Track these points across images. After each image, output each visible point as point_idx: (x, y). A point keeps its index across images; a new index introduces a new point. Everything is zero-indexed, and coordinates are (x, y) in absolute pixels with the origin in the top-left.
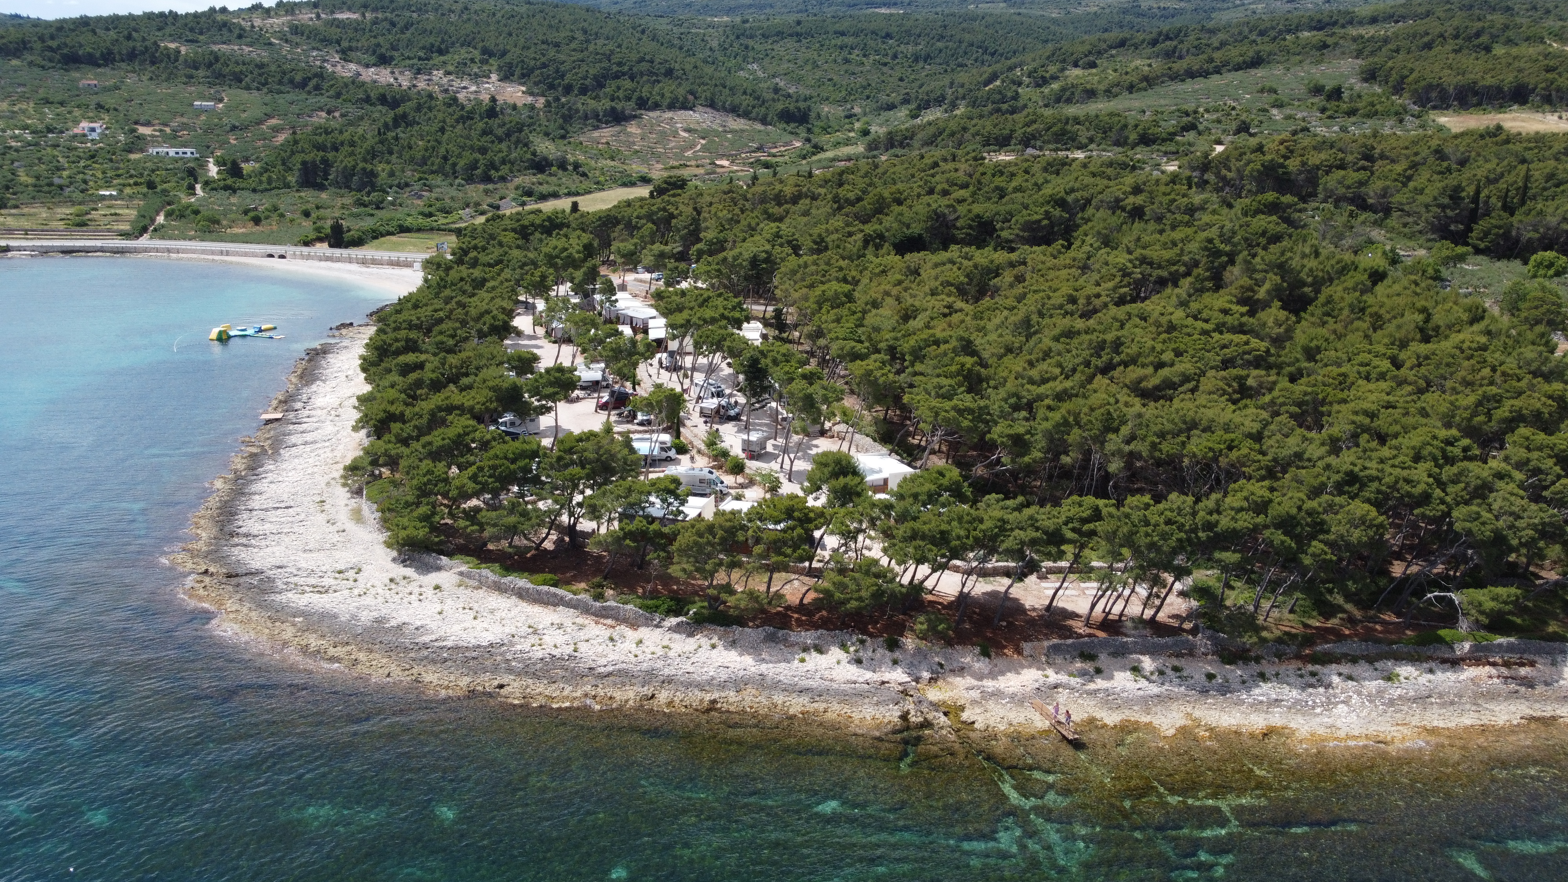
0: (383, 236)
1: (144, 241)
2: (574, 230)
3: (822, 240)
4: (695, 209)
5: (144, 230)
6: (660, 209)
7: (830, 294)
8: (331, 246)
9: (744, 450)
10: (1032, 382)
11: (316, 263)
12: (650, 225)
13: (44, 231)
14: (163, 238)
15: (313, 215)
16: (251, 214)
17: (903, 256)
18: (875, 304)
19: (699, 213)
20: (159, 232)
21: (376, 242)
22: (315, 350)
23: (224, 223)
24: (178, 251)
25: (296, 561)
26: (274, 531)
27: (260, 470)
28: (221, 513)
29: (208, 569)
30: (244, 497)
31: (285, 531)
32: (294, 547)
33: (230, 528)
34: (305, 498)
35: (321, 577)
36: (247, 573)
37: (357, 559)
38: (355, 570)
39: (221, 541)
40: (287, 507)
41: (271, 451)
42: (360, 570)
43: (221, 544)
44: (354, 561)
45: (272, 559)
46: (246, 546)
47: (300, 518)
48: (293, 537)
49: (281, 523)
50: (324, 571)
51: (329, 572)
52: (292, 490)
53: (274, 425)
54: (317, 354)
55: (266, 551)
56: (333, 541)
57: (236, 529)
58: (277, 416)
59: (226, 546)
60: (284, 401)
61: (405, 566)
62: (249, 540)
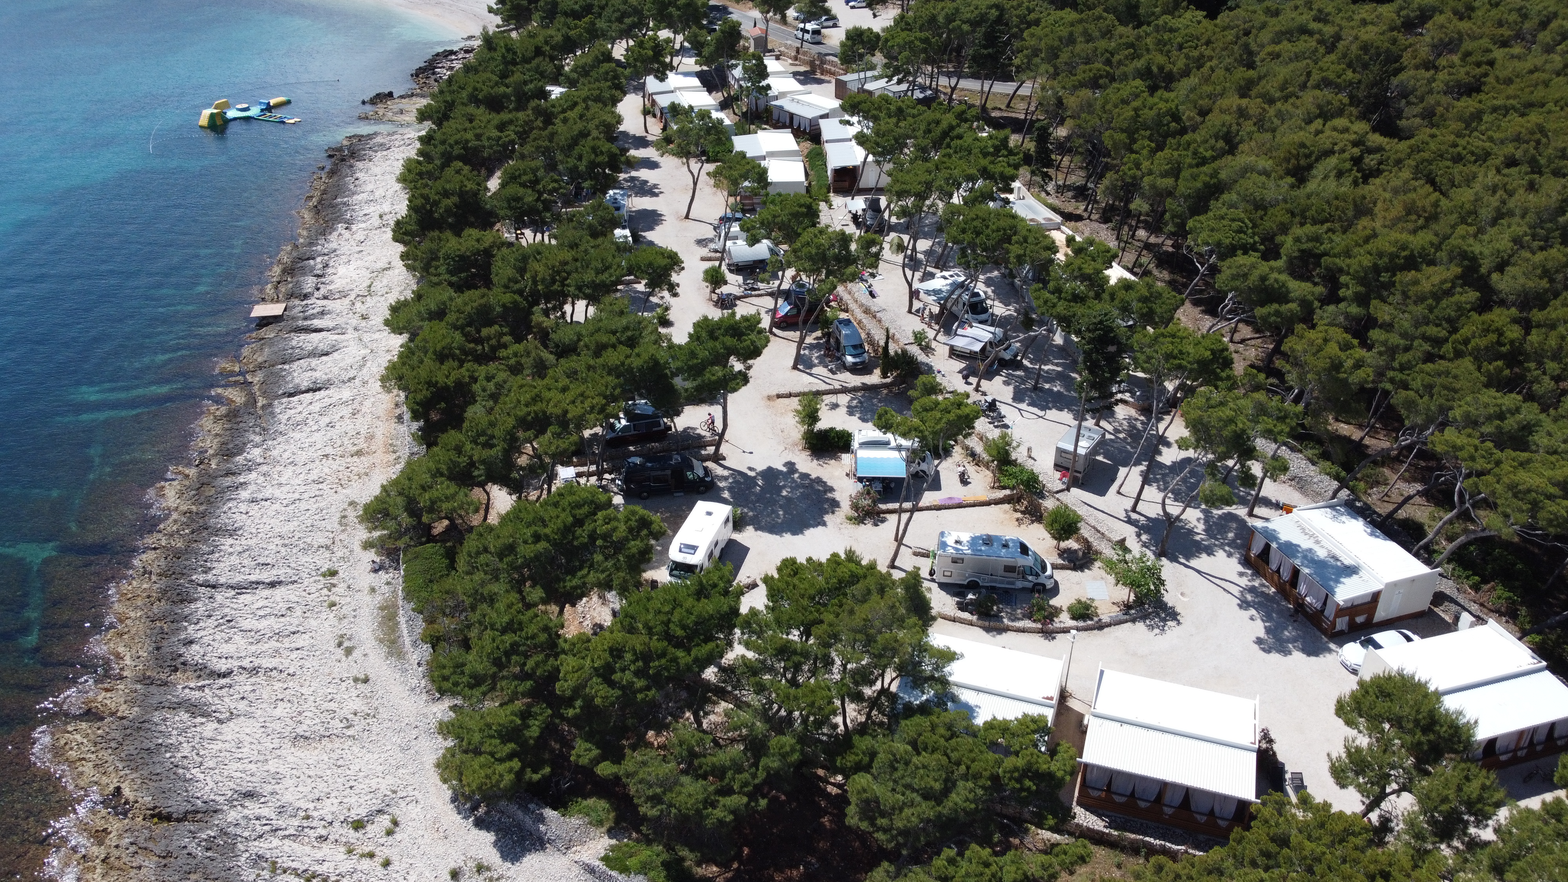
7: (1148, 115)
9: (1057, 466)
17: (1212, 16)
18: (1232, 141)
22: (340, 149)
25: (278, 777)
26: (246, 663)
27: (240, 459)
28: (164, 592)
29: (118, 789)
30: (205, 541)
31: (267, 663)
32: (277, 726)
33: (172, 645)
34: (304, 559)
35: (323, 839)
36: (187, 812)
37: (390, 780)
38: (384, 821)
39: (153, 689)
40: (273, 585)
41: (261, 402)
42: (395, 823)
43: (154, 701)
44: (384, 785)
45: (235, 766)
46: (196, 709)
47: (293, 621)
48: (278, 686)
49: (258, 637)
50: (329, 818)
51: (336, 824)
52: (285, 529)
53: (269, 333)
54: (343, 160)
55: (230, 730)
56: (346, 712)
57: (183, 650)
58: (276, 309)
59: (160, 707)
60: (290, 271)
61: (479, 824)
62: (201, 688)
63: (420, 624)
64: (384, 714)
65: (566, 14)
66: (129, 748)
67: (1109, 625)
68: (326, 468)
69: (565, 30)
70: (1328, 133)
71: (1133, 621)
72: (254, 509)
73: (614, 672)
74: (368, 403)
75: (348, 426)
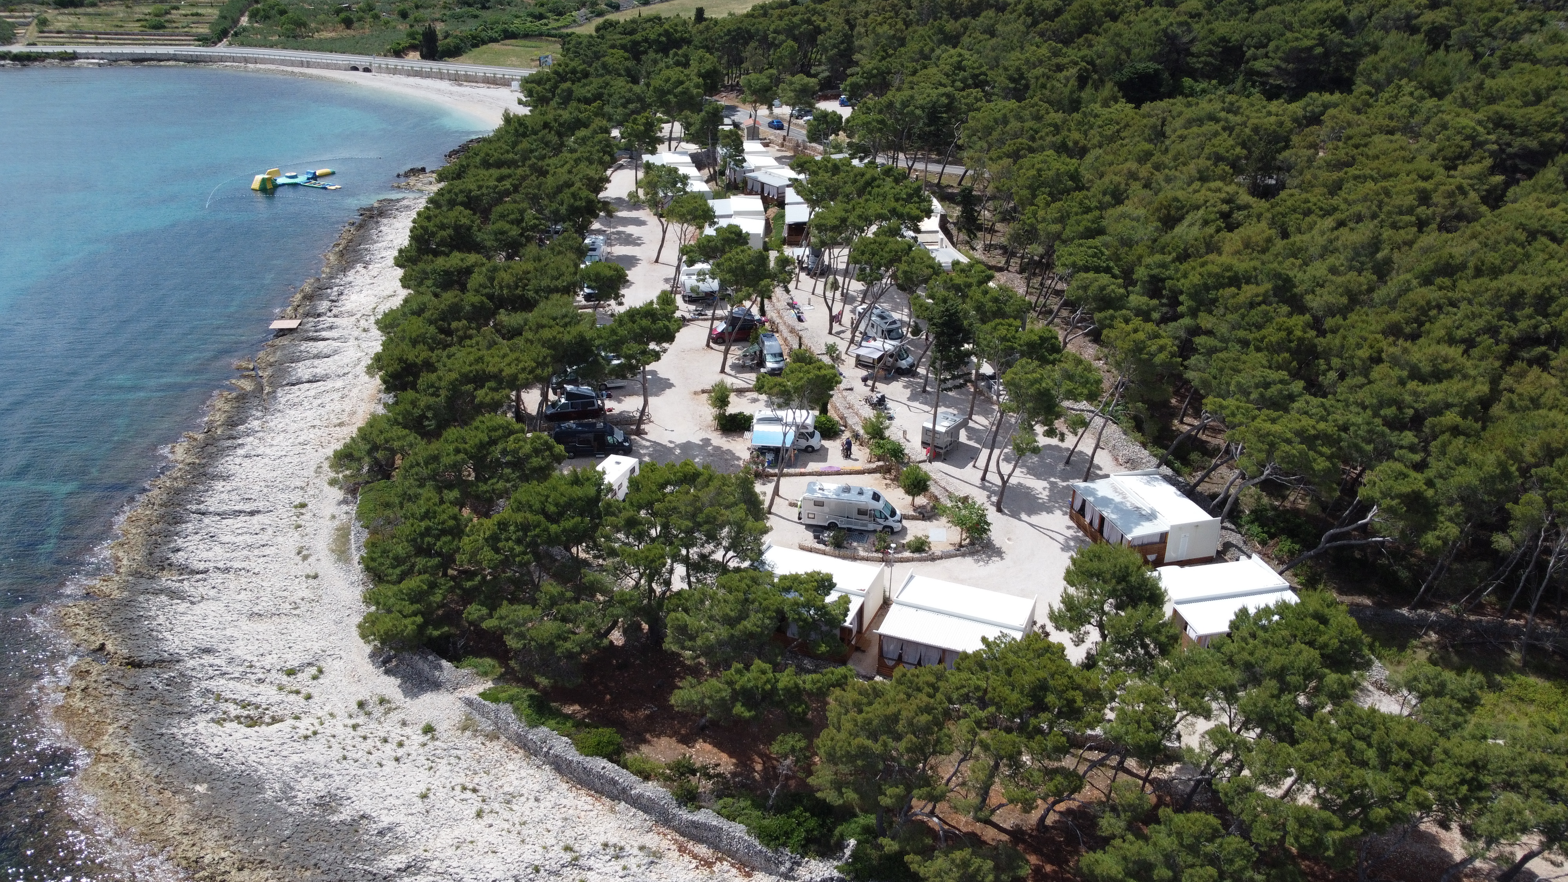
0: (484, 43)
1: (221, 49)
2: (697, 48)
3: (1022, 76)
4: (847, 21)
5: (224, 34)
6: (803, 21)
7: (1046, 172)
8: (424, 57)
10: (1416, 374)
11: (403, 79)
12: (790, 42)
13: (118, 34)
14: (242, 44)
15: (412, 17)
16: (343, 15)
17: (1138, 107)
18: (1118, 197)
19: (852, 27)
20: (241, 38)
21: (476, 50)
22: (371, 209)
23: (313, 25)
24: (256, 61)
25: (232, 639)
26: (221, 565)
27: (241, 428)
28: (162, 517)
29: (103, 645)
30: (202, 483)
31: (237, 565)
32: (238, 606)
33: (164, 551)
34: (280, 496)
35: (261, 681)
36: (155, 661)
37: (322, 643)
38: (313, 670)
39: (142, 580)
40: (252, 513)
41: (267, 389)
42: (321, 671)
43: (141, 588)
44: (316, 647)
45: (199, 631)
46: (173, 594)
47: (264, 538)
48: (243, 580)
49: (235, 547)
50: (268, 667)
51: (273, 672)
52: (270, 476)
53: (284, 341)
54: (371, 217)
55: (198, 609)
56: (296, 598)
57: (171, 555)
58: (293, 324)
59: (146, 592)
60: (309, 297)
61: (387, 672)
62: (181, 581)
63: (366, 534)
64: (326, 600)
65: (579, 100)
66: (116, 618)
67: (941, 558)
68: (312, 435)
69: (576, 113)
70: (1203, 191)
71: (963, 555)
72: (247, 463)
73: (500, 540)
74: (355, 391)
75: (337, 406)
